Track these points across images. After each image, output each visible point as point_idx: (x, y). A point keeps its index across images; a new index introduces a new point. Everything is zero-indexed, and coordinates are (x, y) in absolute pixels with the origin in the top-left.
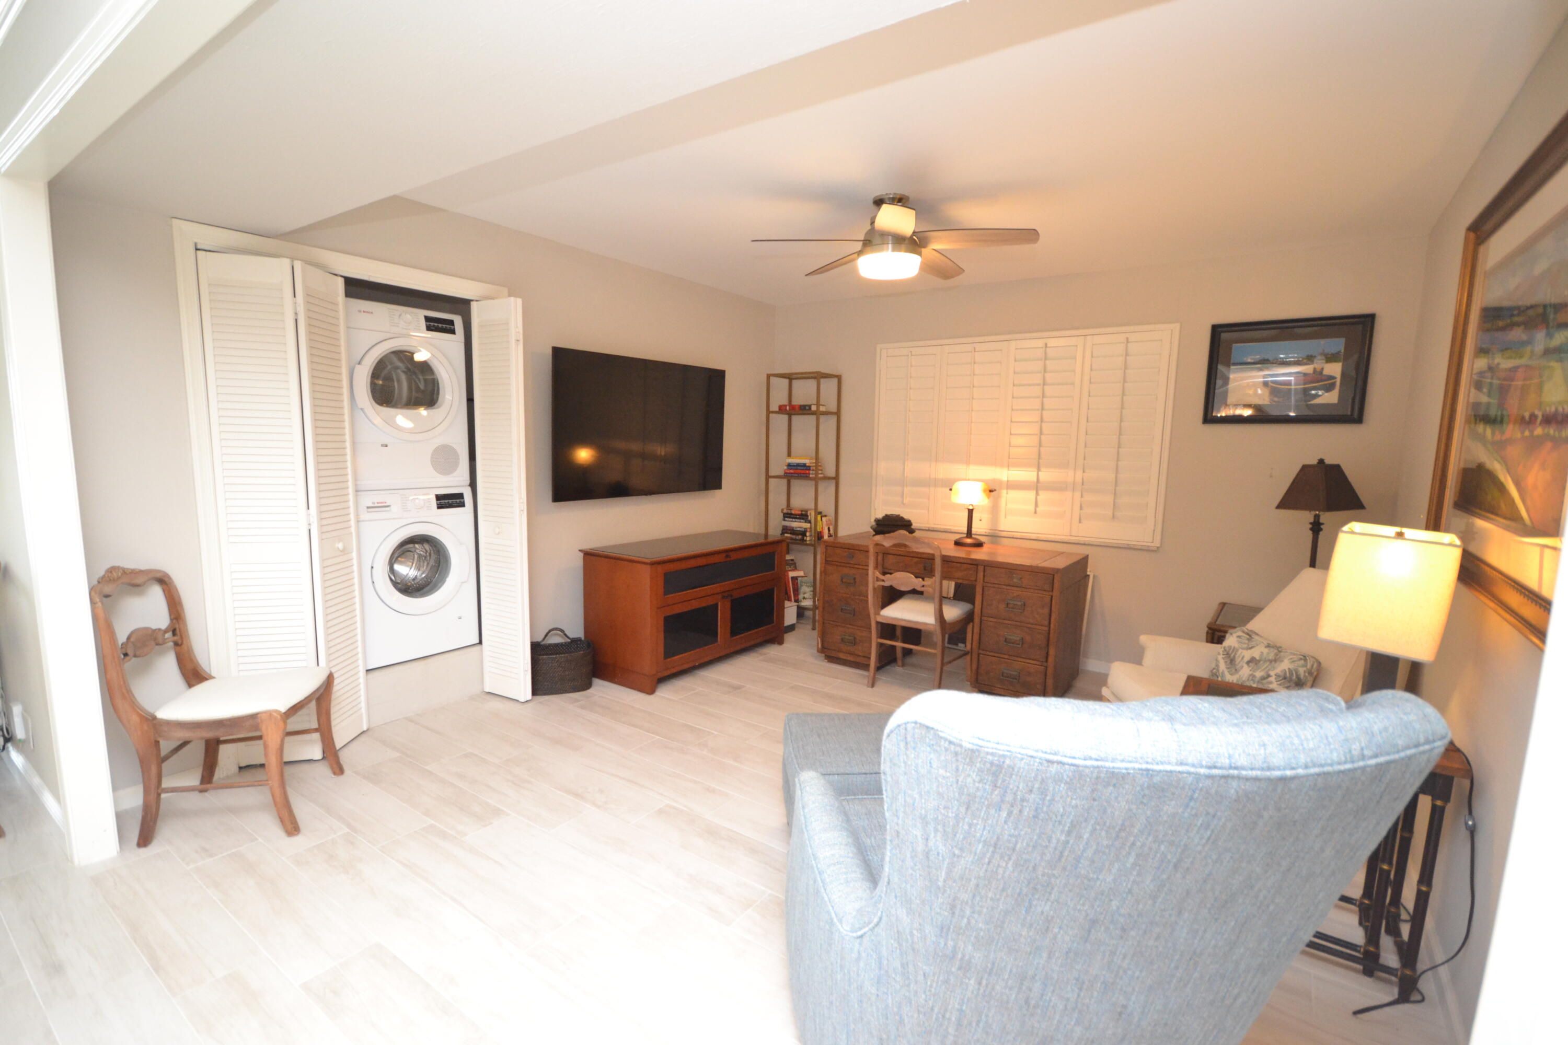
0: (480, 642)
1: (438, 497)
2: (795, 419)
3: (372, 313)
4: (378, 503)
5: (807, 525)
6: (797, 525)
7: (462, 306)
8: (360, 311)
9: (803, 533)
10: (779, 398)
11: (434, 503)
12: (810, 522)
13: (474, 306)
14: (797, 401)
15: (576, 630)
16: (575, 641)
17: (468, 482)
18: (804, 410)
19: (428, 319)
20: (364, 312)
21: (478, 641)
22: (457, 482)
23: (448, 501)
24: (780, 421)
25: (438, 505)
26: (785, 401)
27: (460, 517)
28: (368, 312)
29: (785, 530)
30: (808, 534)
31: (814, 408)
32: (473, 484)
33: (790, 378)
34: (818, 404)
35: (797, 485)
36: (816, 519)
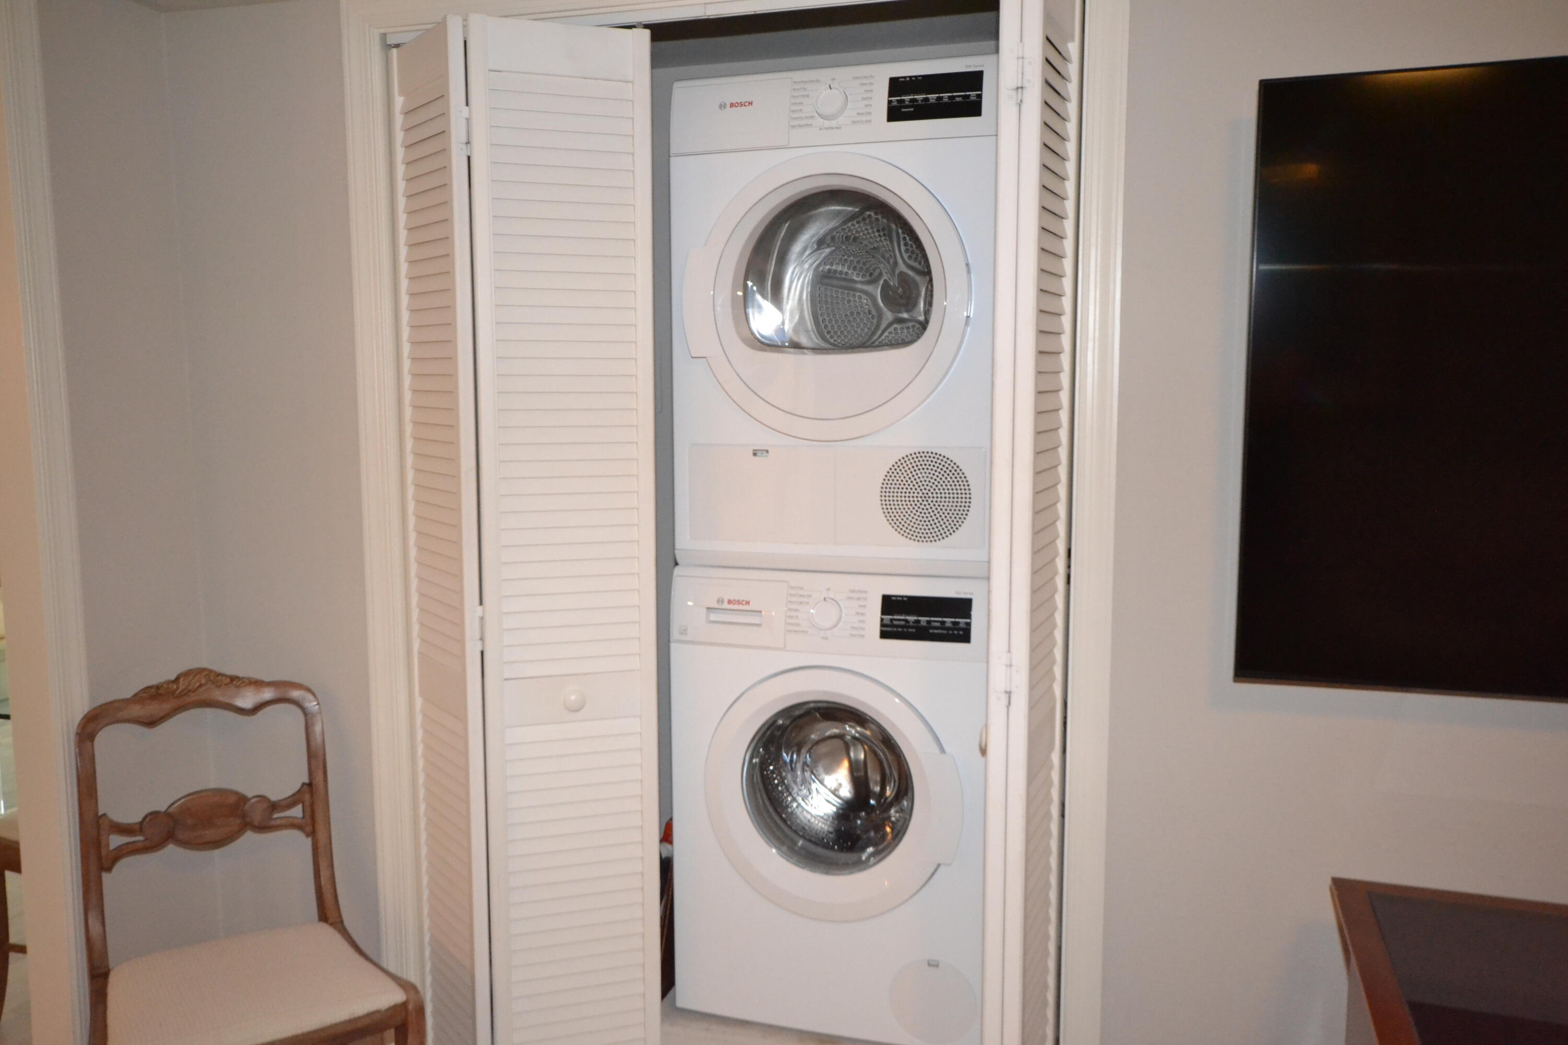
1: (890, 604)
3: (750, 103)
4: (730, 602)
8: (722, 106)
11: (874, 616)
20: (732, 105)
25: (882, 625)
28: (741, 104)
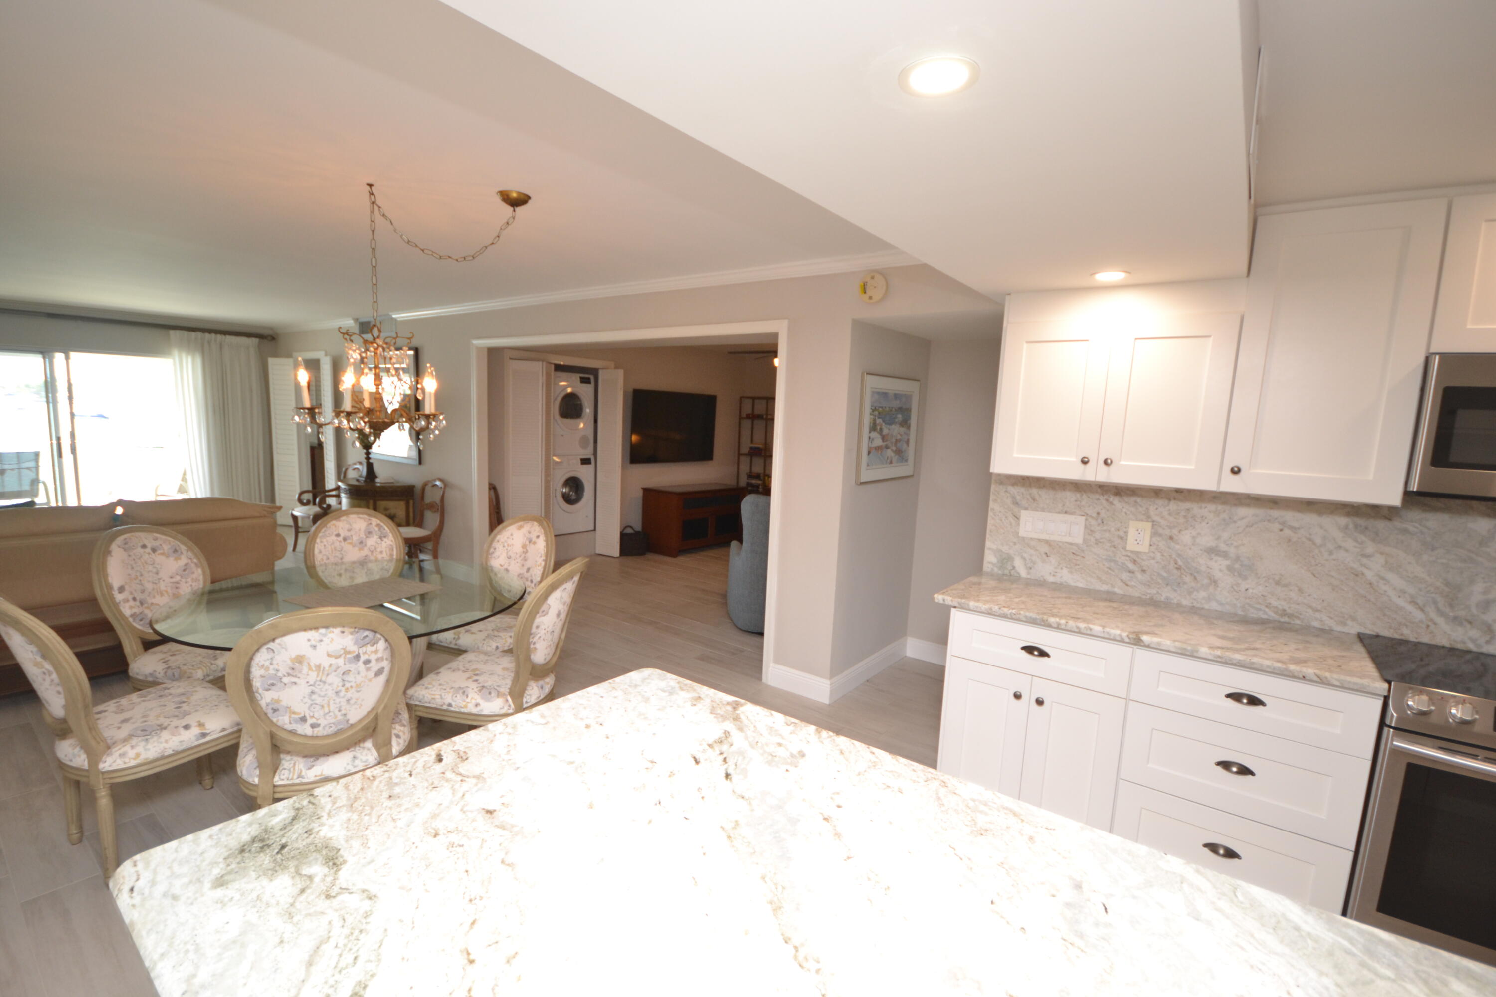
0: (595, 530)
1: (582, 460)
2: (756, 422)
4: (559, 461)
5: (760, 482)
6: (754, 481)
7: (595, 372)
9: (758, 486)
10: (747, 409)
11: (579, 461)
12: (761, 480)
13: (601, 373)
14: (757, 412)
15: (638, 527)
16: (637, 533)
17: (592, 452)
18: (760, 417)
19: (581, 378)
20: (560, 378)
21: (593, 529)
22: (588, 453)
23: (585, 461)
24: (747, 424)
25: (581, 463)
26: (749, 411)
27: (590, 468)
28: (562, 378)
29: (748, 484)
30: (761, 487)
31: (765, 417)
32: (595, 453)
33: (754, 399)
34: (767, 415)
35: (755, 460)
36: (765, 478)
